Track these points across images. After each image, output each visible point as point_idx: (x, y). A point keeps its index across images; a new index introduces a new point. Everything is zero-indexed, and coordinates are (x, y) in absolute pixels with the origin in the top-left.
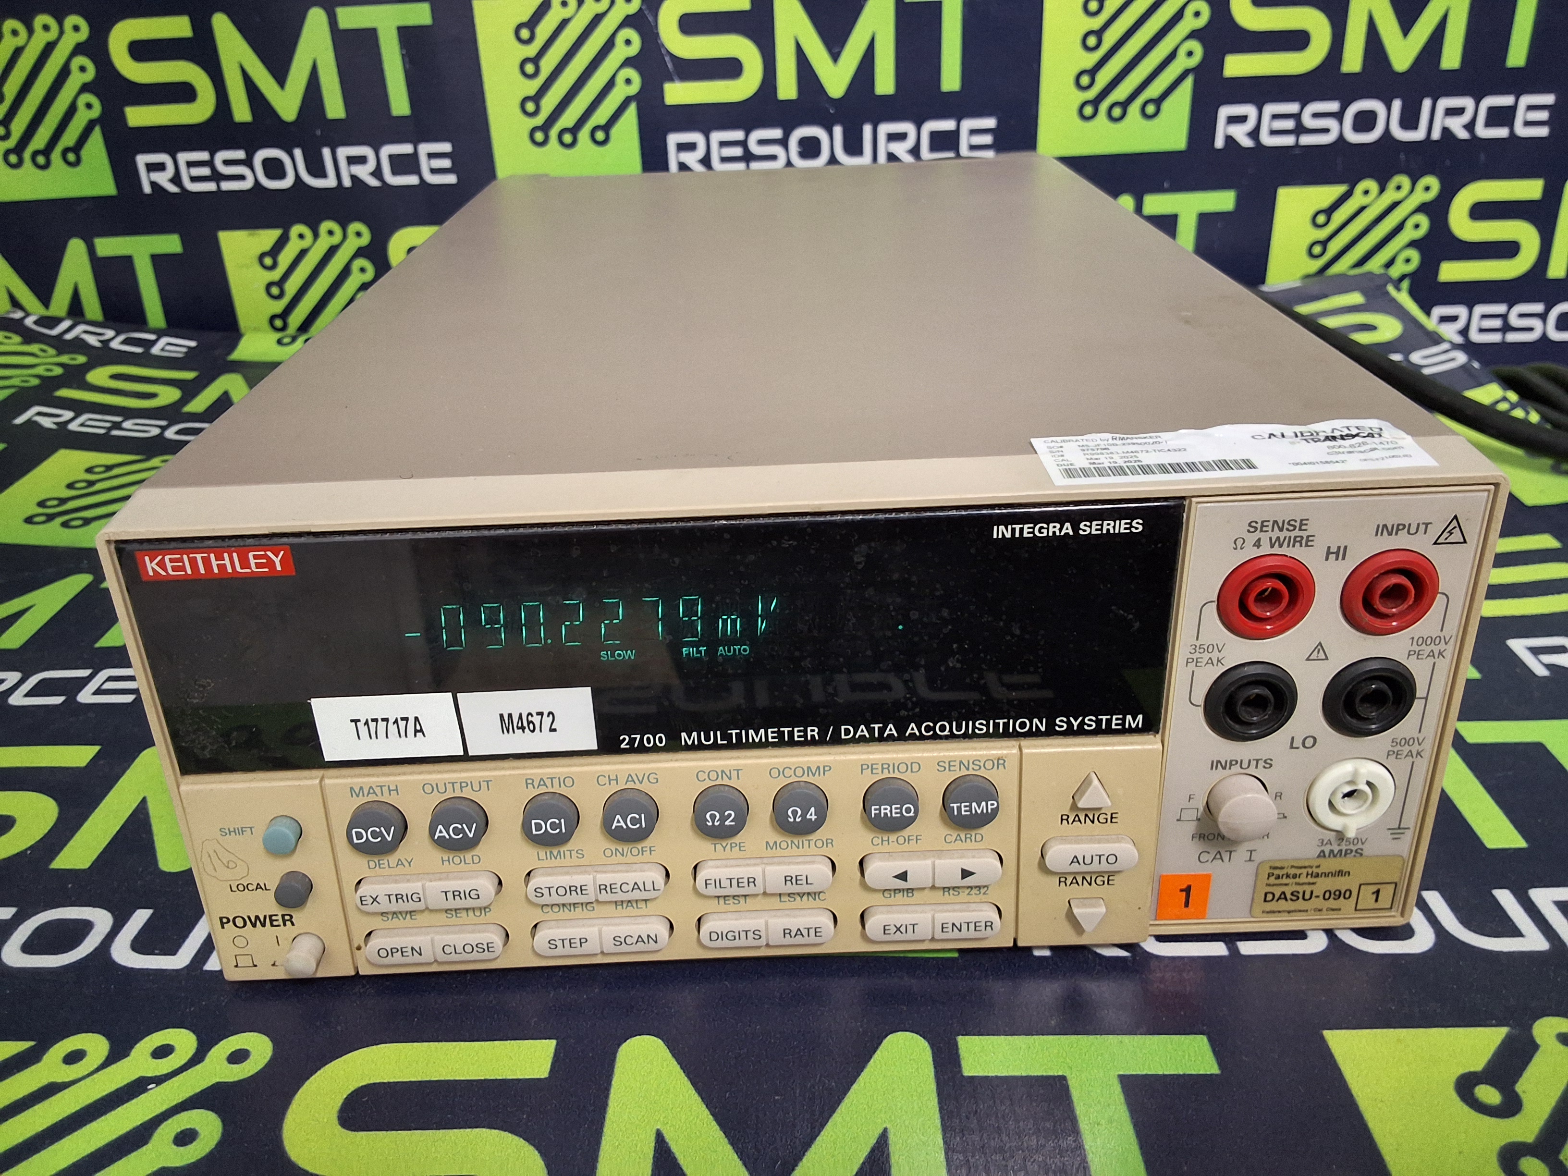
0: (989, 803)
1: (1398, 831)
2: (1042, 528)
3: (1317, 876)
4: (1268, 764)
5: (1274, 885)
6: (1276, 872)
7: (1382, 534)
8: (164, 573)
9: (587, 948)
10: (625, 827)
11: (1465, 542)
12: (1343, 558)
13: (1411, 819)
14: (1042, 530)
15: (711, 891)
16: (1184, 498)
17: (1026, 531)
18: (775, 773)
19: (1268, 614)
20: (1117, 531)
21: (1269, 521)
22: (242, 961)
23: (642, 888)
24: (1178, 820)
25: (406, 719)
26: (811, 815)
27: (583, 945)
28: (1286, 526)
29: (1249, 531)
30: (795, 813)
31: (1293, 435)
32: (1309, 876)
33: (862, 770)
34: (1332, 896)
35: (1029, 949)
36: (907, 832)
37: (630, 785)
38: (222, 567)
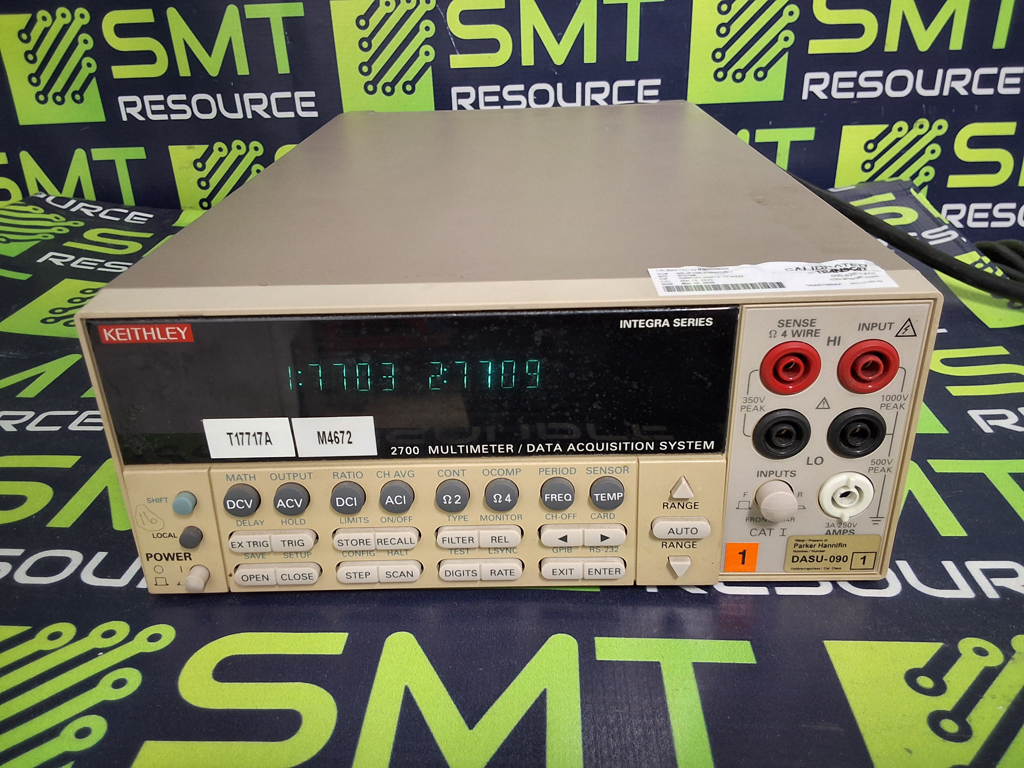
0: (618, 494)
1: (876, 519)
2: (650, 322)
3: (826, 546)
4: (793, 474)
5: (798, 552)
6: (799, 543)
7: (862, 330)
8: (114, 339)
9: (370, 579)
10: (393, 503)
11: (915, 335)
12: (839, 344)
13: (885, 512)
14: (650, 324)
15: (447, 545)
16: (738, 305)
17: (640, 324)
18: (486, 472)
19: (791, 379)
20: (697, 325)
21: (791, 320)
22: (160, 582)
23: (404, 542)
24: (737, 508)
25: (260, 433)
26: (508, 499)
27: (367, 576)
28: (802, 323)
29: (779, 326)
30: (498, 497)
31: (811, 268)
32: (821, 547)
33: (540, 471)
34: (836, 559)
35: (644, 587)
36: (567, 512)
37: (397, 478)
38: (150, 336)
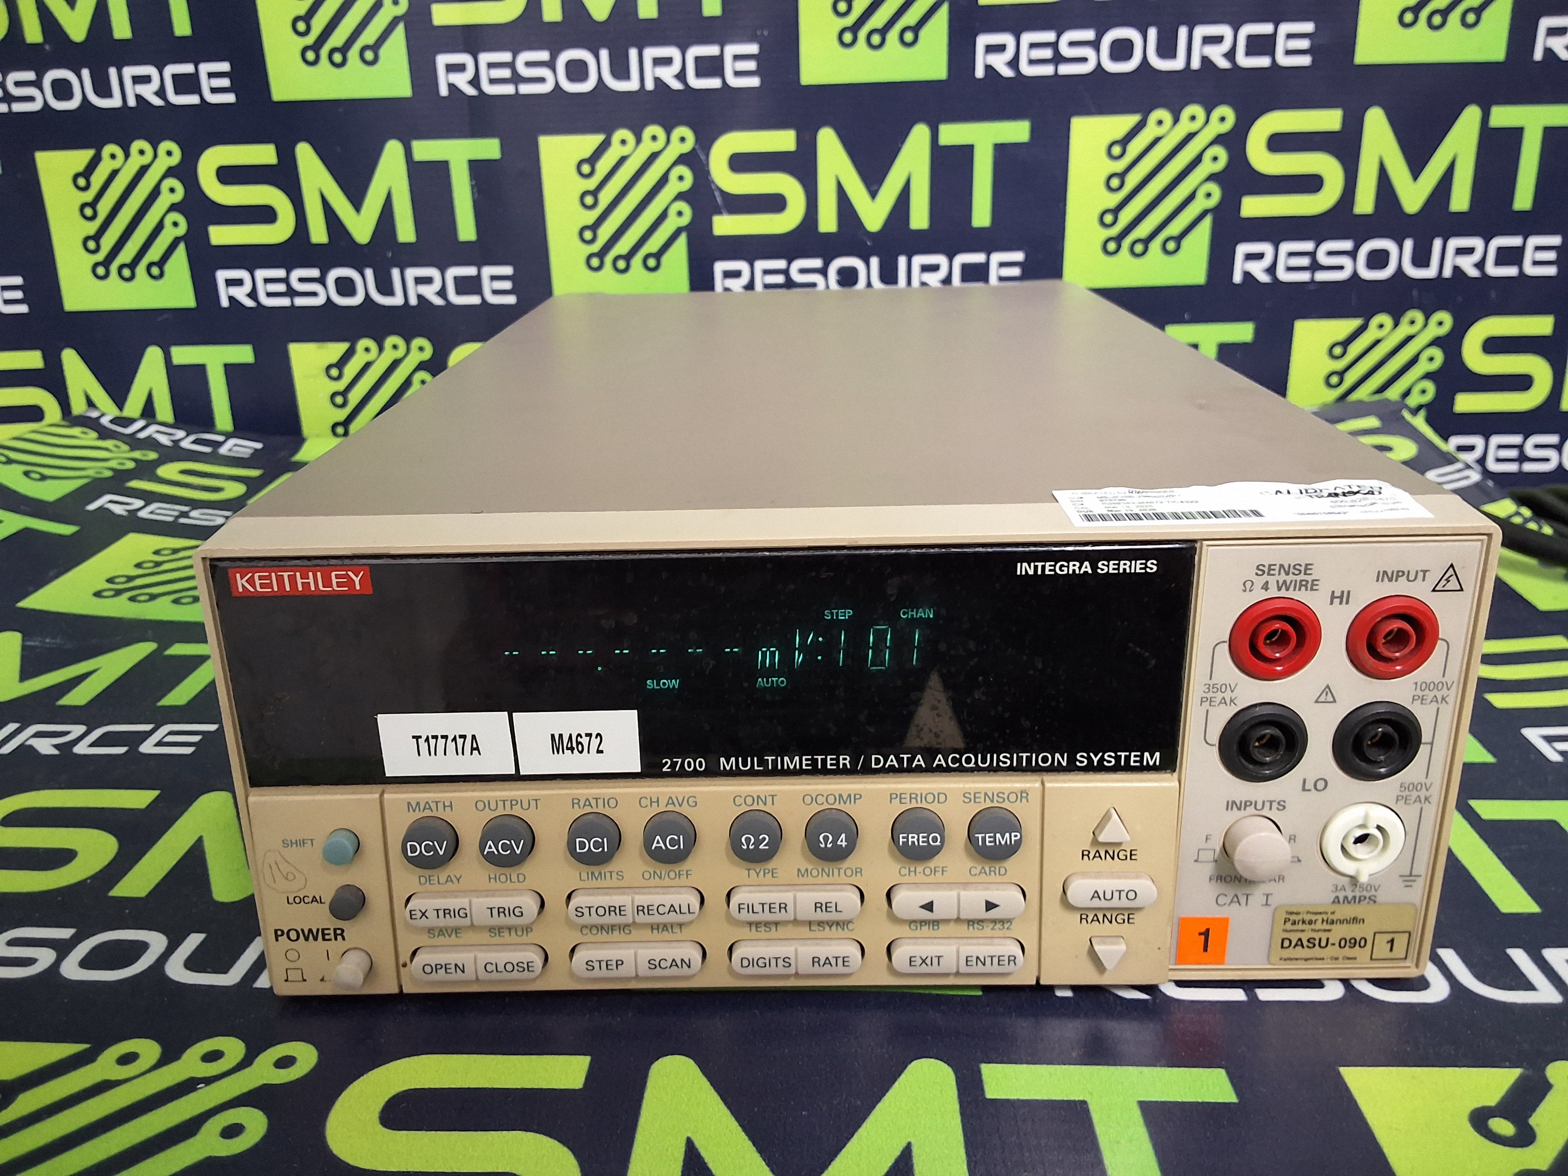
0: (1013, 834)
1: (1409, 878)
2: (1062, 566)
3: (1333, 922)
4: (1282, 805)
5: (1291, 931)
6: (1293, 917)
7: (1382, 581)
8: (252, 590)
9: (623, 971)
10: (664, 848)
11: (1462, 590)
12: (1347, 603)
13: (1422, 867)
14: (1063, 568)
15: (745, 916)
16: (1195, 541)
17: (1047, 568)
18: (808, 799)
19: (1277, 655)
20: (1133, 571)
21: (1275, 565)
22: (293, 975)
23: (678, 911)
24: (1196, 861)
25: (464, 737)
26: (842, 841)
27: (619, 967)
28: (1292, 570)
29: (1257, 574)
30: (826, 839)
31: (1299, 492)
32: (1325, 923)
33: (891, 799)
34: (1348, 943)
35: (1051, 988)
36: (933, 864)
37: (671, 808)
38: (306, 585)
